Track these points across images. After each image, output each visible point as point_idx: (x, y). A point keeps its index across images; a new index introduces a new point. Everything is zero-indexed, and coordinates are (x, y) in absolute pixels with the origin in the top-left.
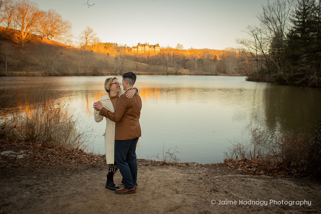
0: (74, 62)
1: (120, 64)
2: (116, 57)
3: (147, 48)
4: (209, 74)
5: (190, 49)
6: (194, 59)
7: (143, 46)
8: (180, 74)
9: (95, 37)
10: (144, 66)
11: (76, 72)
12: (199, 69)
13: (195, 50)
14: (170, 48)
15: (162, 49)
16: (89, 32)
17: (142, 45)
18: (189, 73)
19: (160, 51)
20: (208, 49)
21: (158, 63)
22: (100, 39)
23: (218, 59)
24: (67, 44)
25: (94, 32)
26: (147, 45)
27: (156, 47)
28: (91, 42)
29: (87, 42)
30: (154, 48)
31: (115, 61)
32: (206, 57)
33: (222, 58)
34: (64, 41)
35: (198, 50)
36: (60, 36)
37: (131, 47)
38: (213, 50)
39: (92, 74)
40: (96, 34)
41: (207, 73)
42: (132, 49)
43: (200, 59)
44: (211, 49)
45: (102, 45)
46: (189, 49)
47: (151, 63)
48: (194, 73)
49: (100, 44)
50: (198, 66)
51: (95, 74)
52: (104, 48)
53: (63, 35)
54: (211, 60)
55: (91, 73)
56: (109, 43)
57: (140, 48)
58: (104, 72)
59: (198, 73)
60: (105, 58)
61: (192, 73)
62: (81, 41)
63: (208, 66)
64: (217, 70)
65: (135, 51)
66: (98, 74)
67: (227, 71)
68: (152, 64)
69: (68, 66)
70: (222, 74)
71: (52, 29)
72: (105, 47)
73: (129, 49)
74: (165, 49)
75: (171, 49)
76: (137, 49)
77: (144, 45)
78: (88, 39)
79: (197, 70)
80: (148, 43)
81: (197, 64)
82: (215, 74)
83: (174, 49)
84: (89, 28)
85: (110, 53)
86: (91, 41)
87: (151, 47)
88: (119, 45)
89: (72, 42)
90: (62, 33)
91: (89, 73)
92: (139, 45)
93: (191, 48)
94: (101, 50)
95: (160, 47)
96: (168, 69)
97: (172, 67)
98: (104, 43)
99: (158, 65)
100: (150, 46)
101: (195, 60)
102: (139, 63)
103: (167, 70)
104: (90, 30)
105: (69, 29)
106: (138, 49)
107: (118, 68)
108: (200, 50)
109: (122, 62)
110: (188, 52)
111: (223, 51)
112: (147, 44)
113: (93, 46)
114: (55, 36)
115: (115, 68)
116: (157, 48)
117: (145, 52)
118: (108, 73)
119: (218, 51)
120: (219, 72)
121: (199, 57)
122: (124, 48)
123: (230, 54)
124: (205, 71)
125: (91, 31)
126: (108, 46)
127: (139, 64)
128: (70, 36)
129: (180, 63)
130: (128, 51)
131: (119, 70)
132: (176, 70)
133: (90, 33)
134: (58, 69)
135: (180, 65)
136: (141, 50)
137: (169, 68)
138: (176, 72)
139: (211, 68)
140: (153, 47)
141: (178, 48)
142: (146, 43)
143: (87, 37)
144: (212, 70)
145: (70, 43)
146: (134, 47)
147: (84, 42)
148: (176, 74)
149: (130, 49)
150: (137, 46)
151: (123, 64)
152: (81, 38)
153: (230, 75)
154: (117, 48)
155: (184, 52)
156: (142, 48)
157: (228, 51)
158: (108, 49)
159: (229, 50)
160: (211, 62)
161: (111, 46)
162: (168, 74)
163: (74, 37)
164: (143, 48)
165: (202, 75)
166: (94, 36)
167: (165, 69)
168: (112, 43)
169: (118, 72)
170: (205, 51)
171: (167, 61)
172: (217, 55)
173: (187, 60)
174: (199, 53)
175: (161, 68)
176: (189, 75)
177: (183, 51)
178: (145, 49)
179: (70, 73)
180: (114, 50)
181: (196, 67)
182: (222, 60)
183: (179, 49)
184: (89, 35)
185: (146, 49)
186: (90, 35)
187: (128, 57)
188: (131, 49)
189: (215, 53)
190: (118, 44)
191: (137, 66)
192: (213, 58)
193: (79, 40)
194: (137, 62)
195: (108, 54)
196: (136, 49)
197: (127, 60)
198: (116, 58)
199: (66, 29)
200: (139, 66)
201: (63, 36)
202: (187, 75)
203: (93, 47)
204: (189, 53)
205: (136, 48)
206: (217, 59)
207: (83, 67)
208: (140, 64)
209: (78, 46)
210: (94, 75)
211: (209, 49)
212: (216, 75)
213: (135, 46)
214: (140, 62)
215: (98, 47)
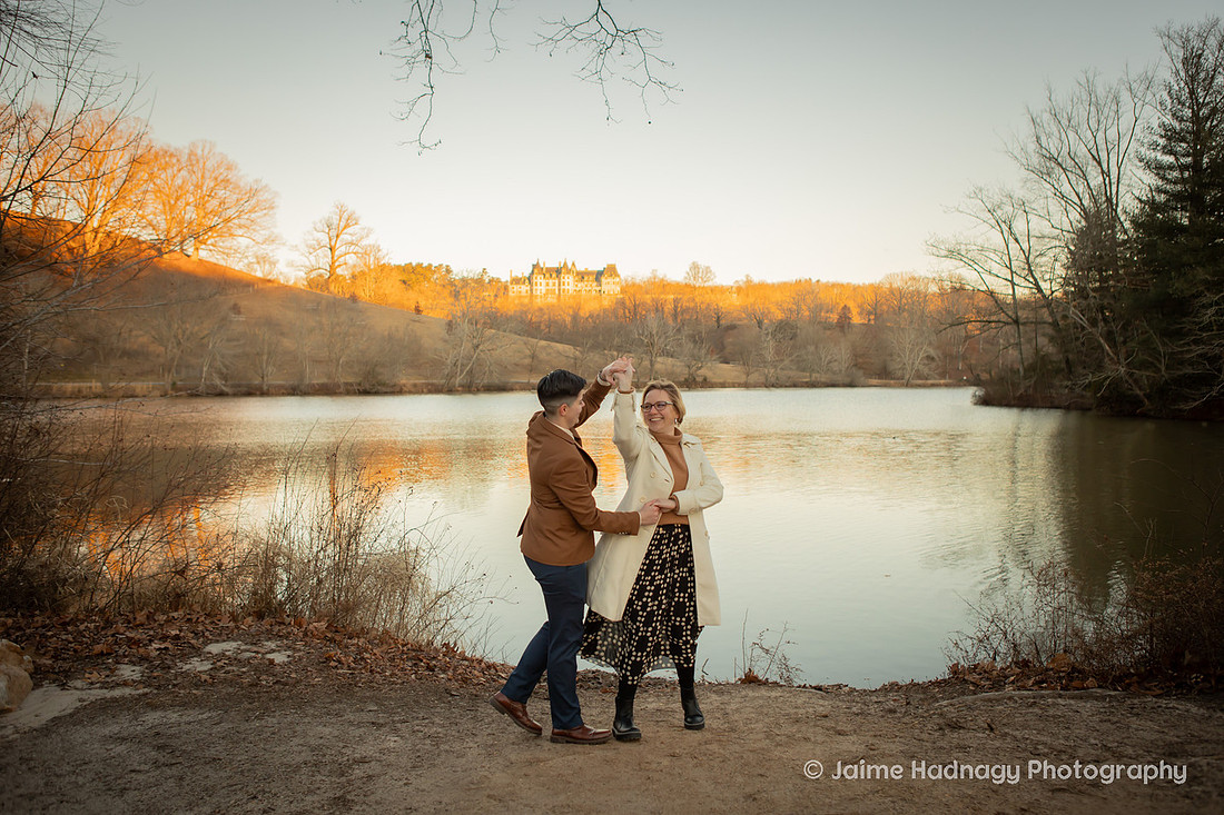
0: (287, 343)
1: (466, 347)
2: (451, 321)
3: (570, 283)
4: (823, 380)
5: (741, 284)
6: (760, 323)
7: (554, 275)
8: (707, 384)
9: (365, 242)
11: (296, 383)
12: (782, 360)
13: (762, 286)
14: (662, 280)
15: (628, 286)
16: (342, 224)
17: (549, 270)
18: (743, 379)
19: (623, 291)
20: (814, 280)
21: (617, 341)
22: (385, 251)
23: (856, 319)
24: (256, 271)
25: (362, 223)
26: (569, 271)
27: (603, 279)
28: (349, 262)
29: (337, 264)
30: (595, 284)
31: (443, 333)
32: (807, 313)
33: (872, 317)
34: (246, 261)
35: (773, 285)
36: (229, 243)
37: (505, 278)
38: (834, 285)
39: (356, 387)
40: (369, 232)
41: (813, 379)
42: (510, 287)
43: (781, 321)
44: (824, 280)
45: (395, 273)
46: (737, 282)
47: (590, 342)
48: (762, 379)
49: (383, 267)
50: (778, 353)
51: (368, 387)
52: (398, 283)
53: (240, 239)
54: (827, 327)
55: (351, 385)
56: (420, 265)
57: (542, 285)
58: (403, 381)
59: (777, 378)
60: (408, 325)
61: (754, 377)
62: (312, 258)
63: (816, 347)
64: (855, 365)
65: (523, 294)
66: (380, 388)
67: (894, 366)
68: (595, 347)
69: (265, 357)
70: (875, 381)
71: (202, 214)
72: (404, 282)
73: (498, 289)
74: (641, 286)
75: (664, 286)
76: (529, 288)
77: (558, 271)
78: (337, 253)
79: (775, 367)
80: (573, 264)
81: (770, 343)
82: (847, 380)
83: (678, 285)
84: (341, 210)
85: (422, 304)
86: (351, 259)
87: (586, 278)
88: (458, 273)
89: (273, 264)
90: (240, 232)
91: (346, 384)
92: (536, 271)
93: (745, 279)
94: (387, 291)
95: (622, 277)
96: (658, 366)
97: (672, 356)
98: (398, 267)
99: (617, 350)
100: (582, 276)
101: (765, 326)
102: (543, 343)
103: (651, 370)
104: (346, 215)
105: (265, 214)
106: (534, 288)
107: (459, 363)
108: (783, 286)
109: (475, 341)
110: (735, 295)
111: (875, 288)
112: (570, 266)
113: (355, 277)
114: (209, 242)
115: (449, 361)
116: (610, 280)
117: (562, 298)
118: (417, 382)
119: (856, 288)
120: (861, 372)
121: (779, 315)
122: (479, 281)
123: (904, 300)
124: (803, 370)
125: (350, 221)
126: (413, 276)
127: (540, 347)
128: (271, 240)
129: (702, 341)
130: (492, 294)
131: (462, 371)
132: (689, 366)
133: (344, 229)
134: (224, 370)
135: (705, 346)
136: (544, 291)
137: (659, 359)
138: (690, 374)
139: (829, 357)
140: (592, 278)
141: (692, 282)
142: (565, 263)
143: (333, 243)
144: (835, 366)
145: (267, 266)
146: (516, 281)
147: (324, 261)
148: (690, 382)
149: (501, 288)
150: (527, 274)
151: (477, 347)
152: (313, 249)
153: (908, 385)
154: (452, 283)
155: (718, 296)
156: (547, 284)
157: (895, 286)
158: (417, 288)
159: (897, 284)
160: (828, 332)
161: (425, 278)
163: (284, 244)
164: (554, 281)
165: (795, 385)
166: (362, 238)
167: (646, 363)
168: (430, 265)
169: (458, 380)
170: (803, 290)
171: (654, 332)
172: (851, 305)
173: (732, 327)
174: (778, 297)
176: (740, 385)
177: (713, 290)
178: (562, 287)
179: (269, 386)
180: (438, 294)
181: (769, 355)
182: (872, 322)
183: (699, 283)
184: (342, 236)
185: (567, 287)
186: (345, 237)
187: (494, 320)
188: (506, 288)
189: (844, 299)
190: (453, 268)
191: (533, 357)
192: (834, 317)
193: (303, 254)
194: (534, 341)
195: (418, 310)
196: (524, 288)
197: (493, 331)
198: (450, 325)
199: (253, 215)
200: (543, 356)
201: (243, 241)
202: (733, 385)
203: (358, 281)
204: (735, 301)
205: (524, 283)
206: (850, 320)
207: (320, 362)
208: (544, 348)
209: (297, 279)
210: (365, 392)
211: (818, 281)
212: (851, 385)
213: (520, 276)
214: (544, 339)
215: (376, 280)
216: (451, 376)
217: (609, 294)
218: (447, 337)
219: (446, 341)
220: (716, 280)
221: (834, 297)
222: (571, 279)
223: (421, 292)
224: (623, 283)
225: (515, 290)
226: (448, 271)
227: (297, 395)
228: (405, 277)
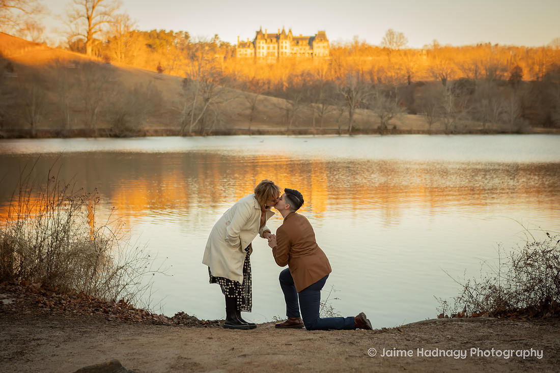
1: (199, 99)
2: (186, 79)
5: (430, 47)
6: (444, 80)
8: (395, 131)
10: (275, 105)
13: (447, 49)
14: (363, 45)
15: (334, 49)
20: (493, 44)
23: (527, 77)
31: (180, 89)
35: (458, 48)
39: (108, 133)
45: (141, 39)
46: (426, 46)
49: (132, 34)
59: (455, 127)
60: (150, 82)
65: (249, 56)
66: (127, 133)
68: (302, 101)
73: (227, 52)
74: (345, 49)
75: (365, 49)
81: (451, 97)
83: (377, 48)
85: (164, 64)
88: (194, 38)
93: (433, 44)
94: (135, 54)
95: (330, 41)
98: (145, 34)
99: (323, 104)
101: (447, 83)
103: (350, 119)
108: (465, 50)
110: (425, 57)
113: (109, 42)
117: (280, 58)
118: (158, 128)
121: (460, 75)
122: (212, 46)
127: (260, 100)
129: (394, 95)
130: (223, 56)
132: (382, 117)
133: (98, 2)
135: (397, 99)
136: (265, 54)
141: (388, 46)
148: (383, 130)
154: (189, 48)
155: (410, 58)
158: (160, 51)
162: (354, 131)
164: (273, 46)
165: (471, 132)
173: (420, 84)
174: (460, 58)
175: (333, 111)
176: (423, 132)
177: (407, 53)
180: (178, 56)
181: (449, 108)
183: (394, 47)
187: (225, 80)
189: (518, 59)
194: (253, 95)
197: (220, 87)
202: (418, 132)
203: (111, 46)
204: (425, 62)
205: (249, 46)
206: (521, 77)
207: (80, 112)
210: (116, 136)
211: (497, 45)
214: (263, 94)
215: (126, 44)
216: (185, 124)
217: (319, 57)
218: (183, 92)
219: (181, 95)
220: (407, 44)
221: (509, 58)
222: (288, 42)
223: (163, 54)
224: (331, 46)
225: (241, 52)
226: (187, 37)
227: (60, 137)
228: (150, 42)
